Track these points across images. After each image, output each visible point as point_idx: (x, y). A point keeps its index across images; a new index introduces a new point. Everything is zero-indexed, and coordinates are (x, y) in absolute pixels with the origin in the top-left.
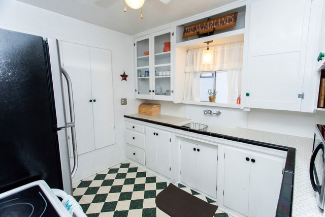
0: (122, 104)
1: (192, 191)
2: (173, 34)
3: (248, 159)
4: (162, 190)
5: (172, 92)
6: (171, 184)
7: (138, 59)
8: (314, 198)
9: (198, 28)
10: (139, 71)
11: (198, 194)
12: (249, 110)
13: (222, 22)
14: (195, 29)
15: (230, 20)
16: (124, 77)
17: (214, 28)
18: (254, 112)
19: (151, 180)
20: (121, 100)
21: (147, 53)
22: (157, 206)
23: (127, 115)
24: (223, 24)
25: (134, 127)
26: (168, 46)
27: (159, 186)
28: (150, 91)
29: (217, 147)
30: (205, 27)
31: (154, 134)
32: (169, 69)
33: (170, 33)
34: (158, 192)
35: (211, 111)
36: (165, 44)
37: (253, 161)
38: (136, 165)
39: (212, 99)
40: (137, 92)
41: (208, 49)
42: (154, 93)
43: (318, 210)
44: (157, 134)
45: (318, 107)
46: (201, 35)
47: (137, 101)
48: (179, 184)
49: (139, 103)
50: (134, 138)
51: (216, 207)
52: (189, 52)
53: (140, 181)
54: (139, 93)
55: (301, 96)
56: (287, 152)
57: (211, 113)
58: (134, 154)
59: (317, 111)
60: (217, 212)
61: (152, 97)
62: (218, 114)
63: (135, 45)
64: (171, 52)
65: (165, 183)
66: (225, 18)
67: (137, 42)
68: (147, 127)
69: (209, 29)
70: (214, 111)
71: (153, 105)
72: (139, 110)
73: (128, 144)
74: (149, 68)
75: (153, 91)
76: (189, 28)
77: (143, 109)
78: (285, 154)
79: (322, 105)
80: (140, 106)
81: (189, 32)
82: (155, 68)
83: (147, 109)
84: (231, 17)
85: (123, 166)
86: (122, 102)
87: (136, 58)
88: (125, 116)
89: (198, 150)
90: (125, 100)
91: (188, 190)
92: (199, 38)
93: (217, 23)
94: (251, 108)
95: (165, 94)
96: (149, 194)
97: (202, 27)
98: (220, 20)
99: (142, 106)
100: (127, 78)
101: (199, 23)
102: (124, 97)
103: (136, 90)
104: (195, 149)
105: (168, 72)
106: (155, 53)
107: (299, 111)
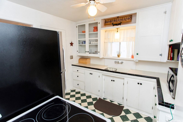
0: (71, 59)
1: (110, 101)
2: (99, 23)
3: (138, 83)
4: (96, 101)
5: (99, 52)
6: (100, 98)
7: (78, 35)
8: (170, 95)
9: (113, 21)
10: (79, 41)
11: (113, 102)
12: (138, 61)
13: (125, 19)
14: (111, 21)
15: (129, 19)
16: (72, 44)
17: (121, 22)
18: (140, 62)
19: (89, 97)
20: (70, 56)
21: (85, 32)
22: (95, 109)
23: (73, 64)
24: (126, 20)
25: (78, 71)
26: (96, 29)
27: (94, 99)
28: (86, 52)
29: (124, 78)
30: (116, 21)
31: (90, 74)
32: (97, 41)
33: (97, 22)
34: (94, 102)
35: (118, 62)
36: (94, 27)
37: (141, 84)
38: (79, 90)
39: (118, 56)
40: (78, 52)
41: (117, 32)
42: (89, 53)
43: (172, 99)
44: (92, 74)
45: (168, 59)
46: (114, 25)
47: (78, 57)
48: (103, 98)
49: (79, 58)
50: (78, 76)
51: (123, 107)
52: (107, 32)
53: (83, 98)
54: (79, 53)
55: (161, 55)
56: (156, 79)
57: (118, 63)
58: (78, 85)
59: (167, 61)
60: (124, 109)
61: (87, 55)
62: (122, 63)
63: (77, 27)
64: (98, 32)
65: (97, 98)
66: (126, 17)
67: (78, 26)
68: (85, 70)
69: (118, 22)
70: (120, 62)
71: (87, 59)
72: (79, 62)
73: (74, 80)
74: (85, 40)
75: (88, 52)
76: (108, 21)
77: (81, 61)
78: (155, 80)
79: (169, 59)
80: (80, 59)
81: (108, 23)
82: (89, 40)
83: (84, 61)
84: (129, 17)
85: (72, 91)
86: (71, 57)
87: (78, 34)
88: (72, 65)
89: (114, 81)
90: (72, 56)
91: (108, 100)
92: (113, 26)
93: (122, 19)
94: (139, 60)
95: (94, 53)
96: (90, 104)
97: (115, 21)
98: (123, 18)
99: (81, 59)
100: (73, 45)
101: (113, 19)
102: (71, 55)
103: (77, 51)
104: (112, 80)
105: (96, 42)
106: (89, 32)
107: (160, 61)
